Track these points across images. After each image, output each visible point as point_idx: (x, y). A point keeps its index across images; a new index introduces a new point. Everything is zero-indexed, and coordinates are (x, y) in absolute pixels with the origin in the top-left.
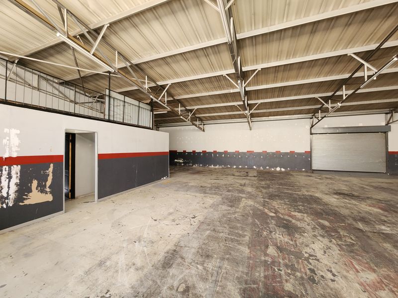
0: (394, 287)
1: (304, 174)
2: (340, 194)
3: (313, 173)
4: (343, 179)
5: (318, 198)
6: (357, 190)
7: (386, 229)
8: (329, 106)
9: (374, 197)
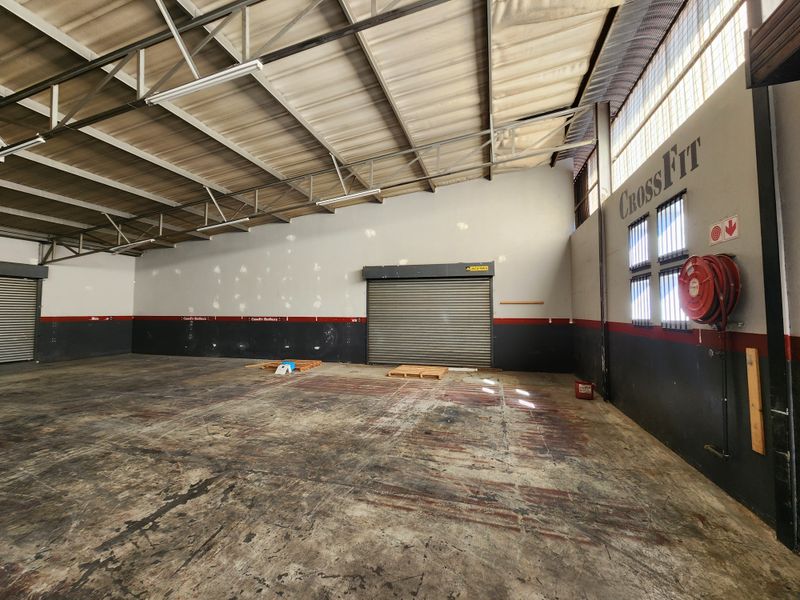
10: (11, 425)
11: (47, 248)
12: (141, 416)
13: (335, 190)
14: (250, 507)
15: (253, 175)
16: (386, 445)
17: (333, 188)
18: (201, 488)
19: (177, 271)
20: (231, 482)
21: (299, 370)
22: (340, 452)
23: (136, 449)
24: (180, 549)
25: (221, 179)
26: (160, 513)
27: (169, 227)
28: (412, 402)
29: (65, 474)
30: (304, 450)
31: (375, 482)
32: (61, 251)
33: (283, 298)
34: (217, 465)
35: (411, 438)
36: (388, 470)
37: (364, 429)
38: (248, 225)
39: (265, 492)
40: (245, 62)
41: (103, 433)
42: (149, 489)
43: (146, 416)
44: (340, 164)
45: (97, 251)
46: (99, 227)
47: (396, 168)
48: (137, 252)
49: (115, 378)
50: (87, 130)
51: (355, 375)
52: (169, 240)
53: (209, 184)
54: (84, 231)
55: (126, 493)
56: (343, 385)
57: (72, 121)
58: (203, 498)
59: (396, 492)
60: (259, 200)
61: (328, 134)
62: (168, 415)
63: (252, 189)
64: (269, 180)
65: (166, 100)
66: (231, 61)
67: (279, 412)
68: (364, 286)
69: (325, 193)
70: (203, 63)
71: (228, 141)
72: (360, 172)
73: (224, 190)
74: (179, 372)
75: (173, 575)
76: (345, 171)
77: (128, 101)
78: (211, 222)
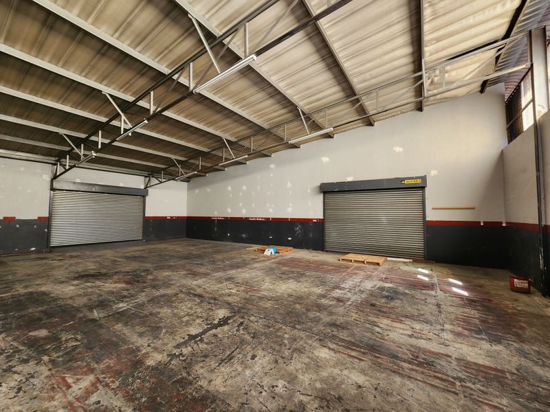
0: (110, 377)
1: (33, 256)
2: (83, 276)
3: (51, 252)
4: (95, 254)
5: (44, 293)
6: (108, 266)
7: (122, 306)
8: (82, 152)
9: (123, 270)
10: (135, 273)
11: (148, 179)
12: (192, 274)
13: (301, 132)
14: (253, 338)
15: (250, 128)
16: (341, 310)
17: (300, 130)
18: (224, 322)
19: (208, 190)
20: (241, 320)
21: (278, 252)
22: (308, 310)
23: (191, 294)
24: (216, 356)
25: (232, 132)
26: (204, 332)
27: (204, 164)
28: (359, 280)
29: (158, 303)
30: (284, 306)
31: (333, 335)
32: (154, 181)
33: (268, 205)
34: (233, 309)
35: (360, 307)
36: (343, 328)
37: (324, 296)
38: (246, 160)
39: (261, 330)
40: (246, 57)
41: (174, 282)
42: (198, 317)
43: (195, 275)
44: (304, 114)
45: (169, 180)
46: (171, 167)
47: (346, 112)
48: (188, 180)
49: (179, 252)
50: (166, 113)
51: (316, 258)
52: (205, 171)
53: (225, 136)
54: (163, 169)
55: (187, 318)
56: (308, 265)
57: (159, 109)
58: (226, 328)
59: (350, 345)
60: (252, 144)
61: (295, 95)
62: (206, 275)
63: (249, 137)
64: (258, 130)
65: (204, 90)
66: (238, 59)
67: (267, 279)
68: (321, 196)
69: (294, 135)
70: (223, 63)
71: (235, 109)
72: (318, 118)
73: (233, 139)
74: (210, 250)
75: (212, 371)
76: (308, 119)
77: (185, 93)
78: (227, 159)
